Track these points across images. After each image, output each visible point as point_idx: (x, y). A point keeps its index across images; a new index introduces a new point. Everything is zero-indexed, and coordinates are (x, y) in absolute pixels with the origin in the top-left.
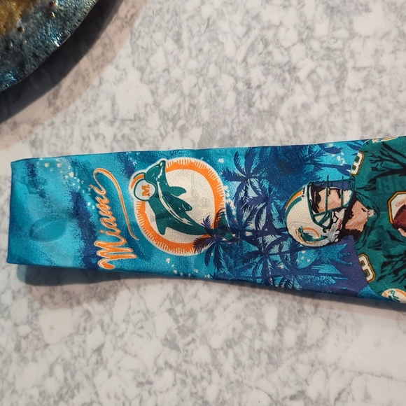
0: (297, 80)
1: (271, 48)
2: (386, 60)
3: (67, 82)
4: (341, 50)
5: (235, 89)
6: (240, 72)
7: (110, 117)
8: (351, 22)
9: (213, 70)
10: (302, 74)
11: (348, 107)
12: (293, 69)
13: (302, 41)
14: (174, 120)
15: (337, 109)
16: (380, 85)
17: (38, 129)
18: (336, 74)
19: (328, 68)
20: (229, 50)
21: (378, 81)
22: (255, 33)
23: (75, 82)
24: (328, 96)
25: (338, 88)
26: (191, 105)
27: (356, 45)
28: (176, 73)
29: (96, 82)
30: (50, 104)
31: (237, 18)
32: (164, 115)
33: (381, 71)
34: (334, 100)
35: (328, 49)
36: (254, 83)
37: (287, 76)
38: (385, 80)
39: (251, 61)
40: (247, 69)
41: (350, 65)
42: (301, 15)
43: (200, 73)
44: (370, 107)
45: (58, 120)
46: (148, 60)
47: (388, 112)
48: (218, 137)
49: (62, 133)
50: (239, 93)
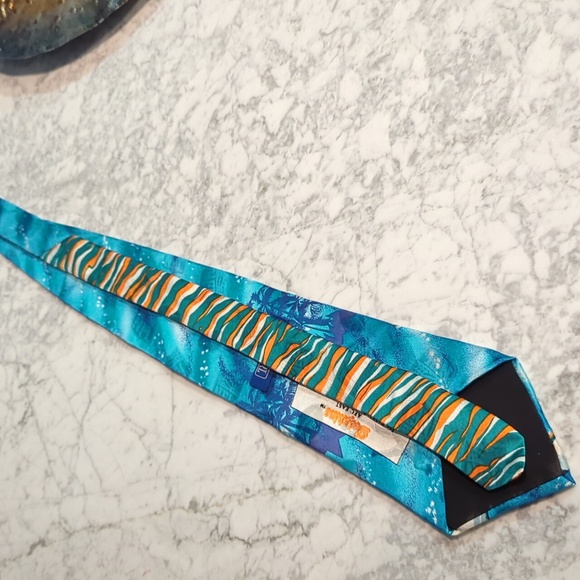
0: (139, 173)
1: (142, 141)
2: (180, 198)
3: (52, 75)
4: (167, 173)
5: (113, 153)
6: (121, 145)
7: (55, 119)
8: (182, 158)
9: (111, 131)
10: (144, 172)
11: (147, 213)
12: (142, 165)
13: (156, 149)
14: (78, 148)
15: (143, 209)
16: (167, 212)
17: (23, 96)
18: (156, 187)
19: (155, 179)
20: (126, 125)
21: (168, 208)
22: (142, 123)
23: (55, 79)
24: (144, 197)
25: (151, 196)
26: (90, 146)
27: (175, 174)
28: (97, 117)
29: (62, 88)
30: (37, 85)
31: (142, 105)
32: (76, 140)
33: (173, 203)
34: (145, 202)
35: (163, 166)
36: (122, 158)
37: (137, 166)
38: (172, 210)
39: (130, 141)
40: (125, 144)
41: (164, 186)
42: (166, 132)
43: (106, 127)
44: (155, 222)
45: (35, 98)
46: (91, 95)
47: (160, 231)
48: (89, 178)
49: (31, 110)
50: (113, 158)
